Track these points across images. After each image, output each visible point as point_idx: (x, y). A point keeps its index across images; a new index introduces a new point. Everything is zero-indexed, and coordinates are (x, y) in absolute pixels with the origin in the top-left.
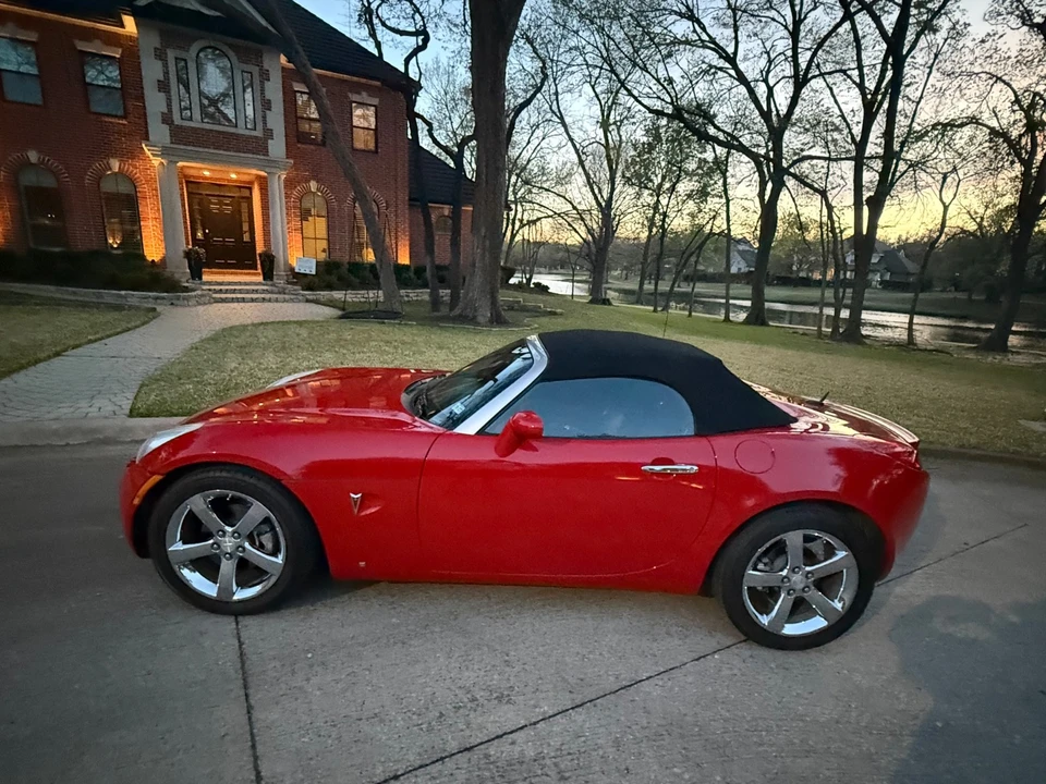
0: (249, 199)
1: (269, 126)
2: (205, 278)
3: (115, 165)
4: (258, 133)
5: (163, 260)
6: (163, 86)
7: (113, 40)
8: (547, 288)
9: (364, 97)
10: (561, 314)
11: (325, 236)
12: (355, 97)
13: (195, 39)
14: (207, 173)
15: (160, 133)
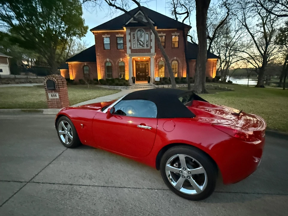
0: (148, 64)
1: (151, 46)
2: (136, 83)
3: (121, 59)
4: (149, 48)
5: (129, 80)
6: (130, 41)
7: (122, 33)
8: (232, 82)
9: (176, 34)
10: (233, 90)
11: (164, 71)
12: (173, 34)
13: (137, 29)
14: (139, 59)
15: (129, 51)
